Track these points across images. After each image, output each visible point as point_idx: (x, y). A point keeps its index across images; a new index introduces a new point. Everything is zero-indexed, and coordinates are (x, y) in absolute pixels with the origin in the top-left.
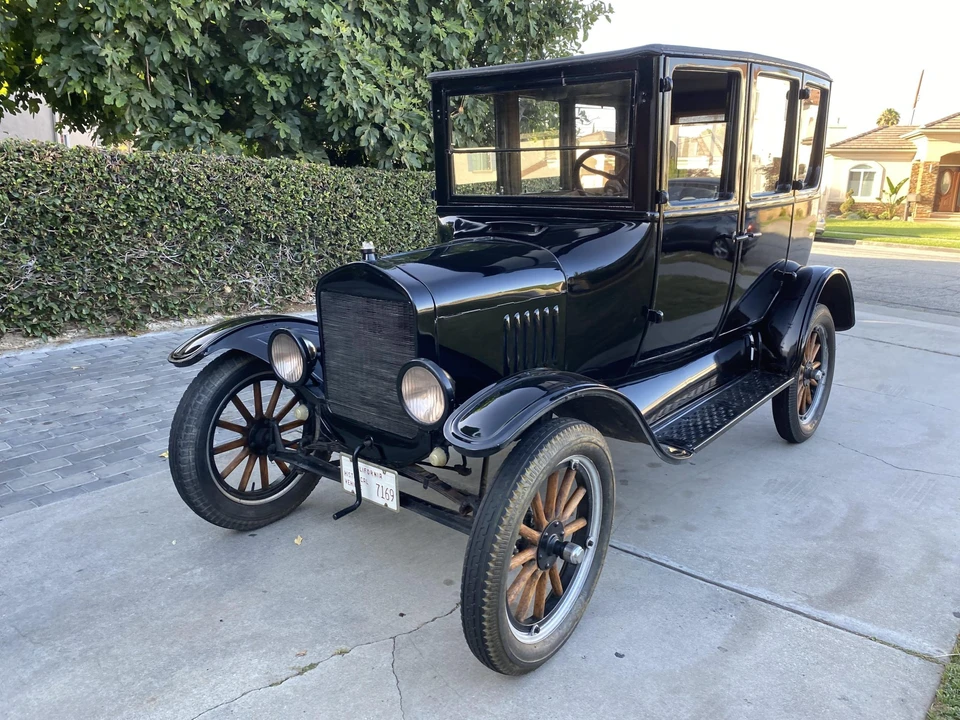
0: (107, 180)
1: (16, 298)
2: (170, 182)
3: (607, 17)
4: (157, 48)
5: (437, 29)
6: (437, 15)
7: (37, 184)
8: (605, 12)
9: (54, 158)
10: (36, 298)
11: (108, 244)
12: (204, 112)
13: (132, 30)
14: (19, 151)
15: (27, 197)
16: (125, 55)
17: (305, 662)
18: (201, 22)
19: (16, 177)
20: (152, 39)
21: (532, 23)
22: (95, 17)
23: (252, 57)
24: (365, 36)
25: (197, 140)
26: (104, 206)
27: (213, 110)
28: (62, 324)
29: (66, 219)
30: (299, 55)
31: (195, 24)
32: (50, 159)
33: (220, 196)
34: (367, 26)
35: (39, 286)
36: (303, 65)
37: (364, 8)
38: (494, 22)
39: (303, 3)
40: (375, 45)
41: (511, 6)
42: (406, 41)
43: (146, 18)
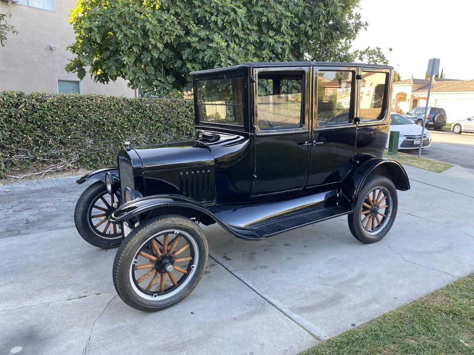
0: (121, 109)
1: (84, 154)
2: (146, 110)
3: (365, 28)
4: (146, 56)
5: (270, 40)
6: (271, 34)
7: (94, 111)
8: (363, 25)
9: (101, 101)
10: (92, 154)
11: (120, 134)
12: (167, 80)
13: (135, 49)
14: (88, 98)
15: (90, 116)
16: (132, 60)
17: (84, 294)
18: (163, 44)
19: (86, 108)
20: (144, 52)
21: (322, 34)
22: (121, 45)
23: (184, 57)
24: (236, 45)
25: (162, 92)
26: (119, 120)
27: (171, 79)
28: (101, 165)
29: (104, 124)
30: (204, 55)
31: (160, 46)
32: (99, 101)
33: (166, 116)
34: (237, 41)
35: (93, 150)
36: (205, 60)
37: (234, 34)
38: (303, 34)
39: (207, 33)
40: (241, 49)
41: (311, 26)
42: (257, 46)
43: (141, 44)
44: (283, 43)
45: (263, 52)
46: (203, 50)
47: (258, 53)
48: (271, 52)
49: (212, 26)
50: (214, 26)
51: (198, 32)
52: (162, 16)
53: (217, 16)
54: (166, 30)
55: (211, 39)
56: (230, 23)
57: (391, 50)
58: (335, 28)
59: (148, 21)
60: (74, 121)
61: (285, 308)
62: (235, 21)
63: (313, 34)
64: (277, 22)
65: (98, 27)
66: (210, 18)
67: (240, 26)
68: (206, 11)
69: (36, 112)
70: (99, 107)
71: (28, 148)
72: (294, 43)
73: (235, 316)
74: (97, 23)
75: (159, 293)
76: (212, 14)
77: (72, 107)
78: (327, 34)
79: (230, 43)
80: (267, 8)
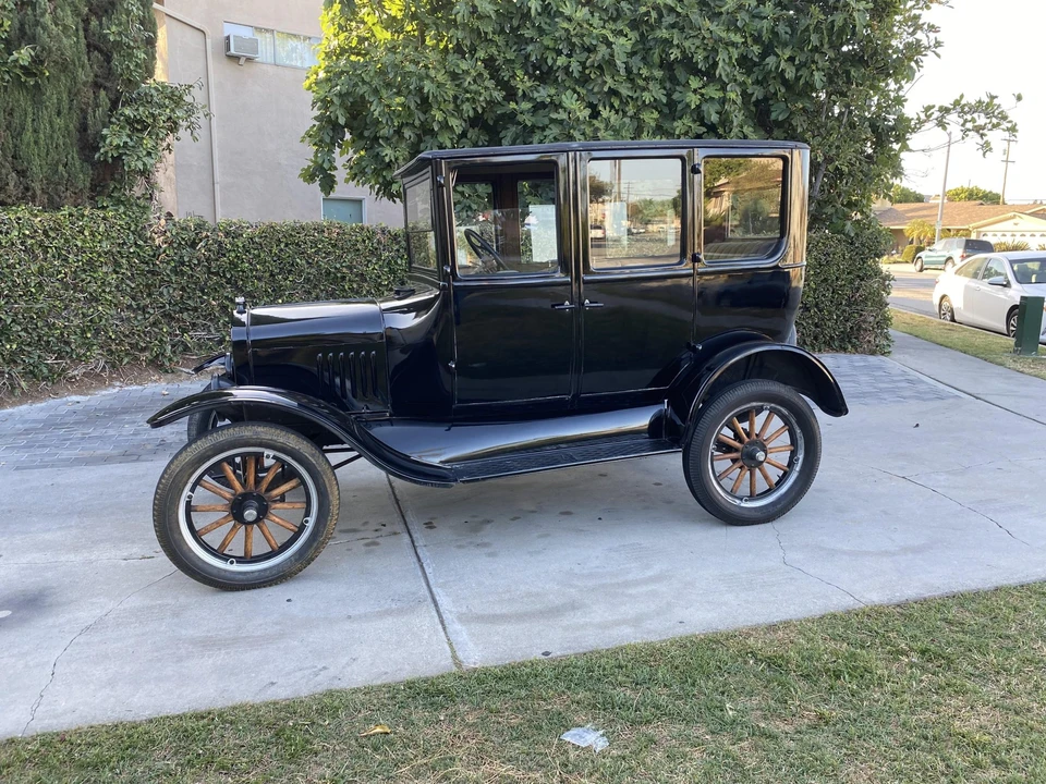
0: (376, 249)
4: (429, 145)
7: (325, 253)
8: (930, 47)
9: (338, 234)
13: (407, 133)
14: (315, 229)
15: (317, 262)
18: (464, 119)
19: (311, 247)
20: (427, 138)
21: (819, 75)
22: (381, 127)
24: (613, 112)
26: (373, 268)
29: (343, 278)
30: (542, 138)
31: (454, 122)
32: (335, 235)
34: (617, 103)
37: (606, 89)
38: (774, 78)
39: (553, 91)
40: (627, 120)
41: (791, 59)
42: (666, 111)
43: (417, 123)
44: (723, 101)
45: (675, 124)
46: (538, 128)
47: (666, 125)
48: (698, 123)
49: (561, 76)
50: (565, 77)
51: (532, 91)
52: (458, 66)
53: (569, 56)
54: (467, 92)
55: (557, 103)
56: (600, 67)
57: (1019, 98)
58: (857, 59)
59: (428, 76)
60: (290, 272)
61: (451, 612)
62: (611, 62)
63: (798, 78)
64: (706, 58)
65: (340, 95)
66: (555, 61)
67: (622, 72)
68: (547, 48)
69: (224, 255)
70: (334, 246)
71: (211, 320)
72: (754, 99)
73: (352, 613)
74: (338, 88)
75: (241, 560)
76: (559, 53)
77: (287, 245)
78: (836, 73)
79: (600, 108)
80: (682, 30)
